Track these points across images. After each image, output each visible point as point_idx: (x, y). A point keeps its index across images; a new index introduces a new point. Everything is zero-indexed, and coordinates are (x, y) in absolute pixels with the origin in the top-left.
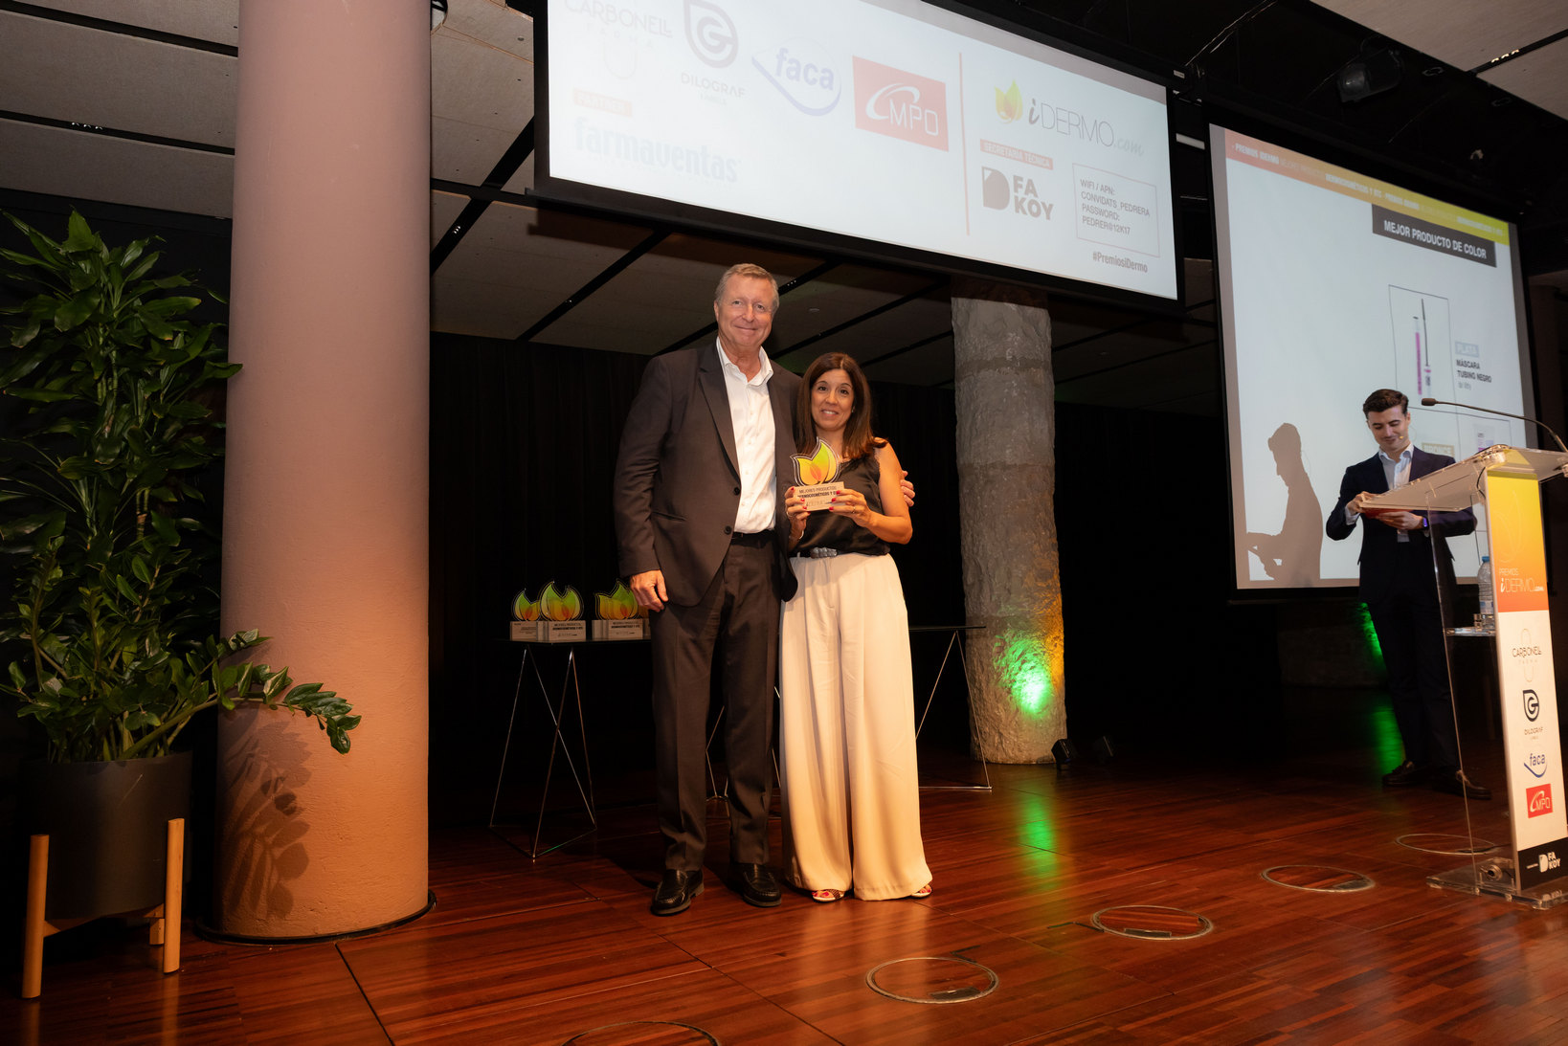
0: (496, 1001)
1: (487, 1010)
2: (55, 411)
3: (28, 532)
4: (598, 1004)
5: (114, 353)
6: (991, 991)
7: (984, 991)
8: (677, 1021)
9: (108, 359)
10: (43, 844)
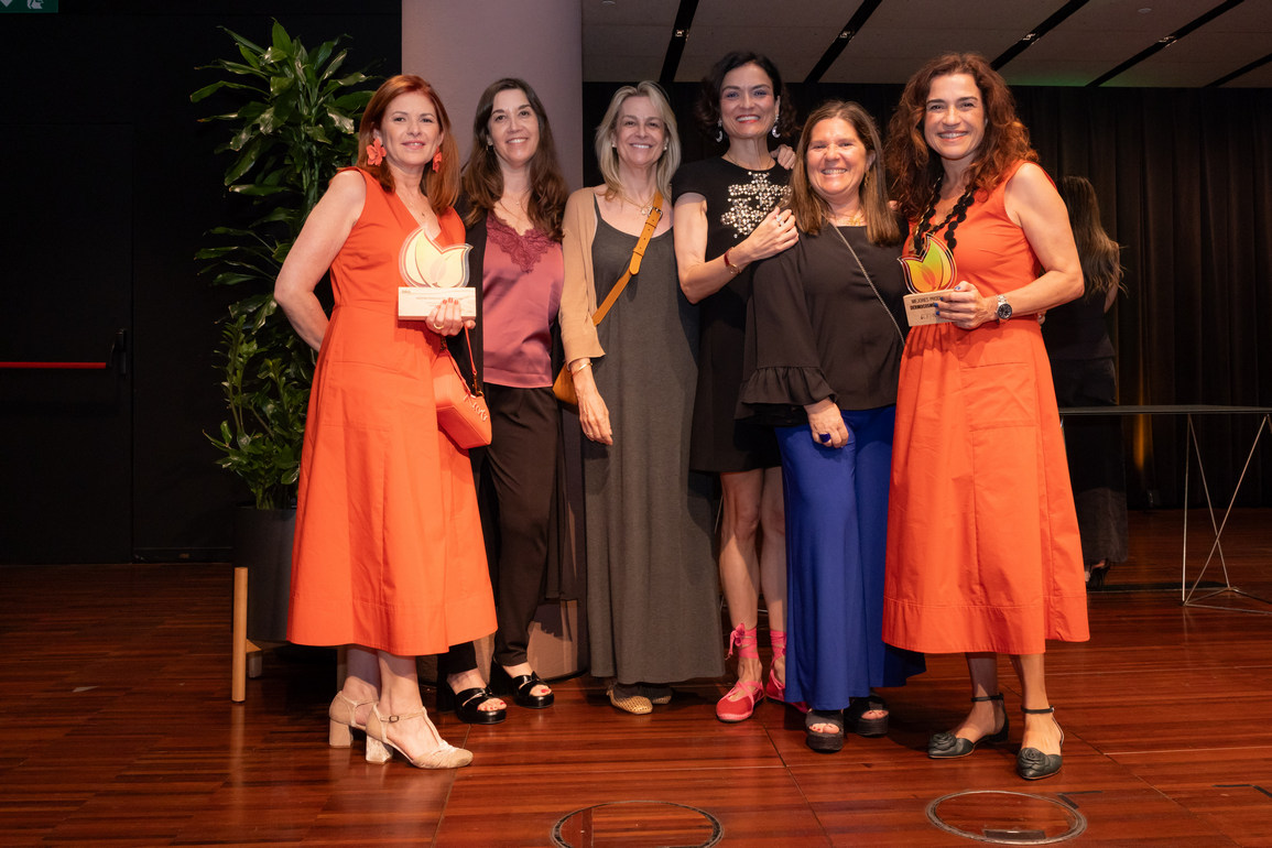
0: (563, 762)
1: (547, 769)
2: (273, 202)
3: (251, 311)
4: (647, 781)
5: (314, 147)
6: (1060, 839)
7: (1052, 837)
8: (703, 808)
9: (310, 152)
10: (242, 574)
